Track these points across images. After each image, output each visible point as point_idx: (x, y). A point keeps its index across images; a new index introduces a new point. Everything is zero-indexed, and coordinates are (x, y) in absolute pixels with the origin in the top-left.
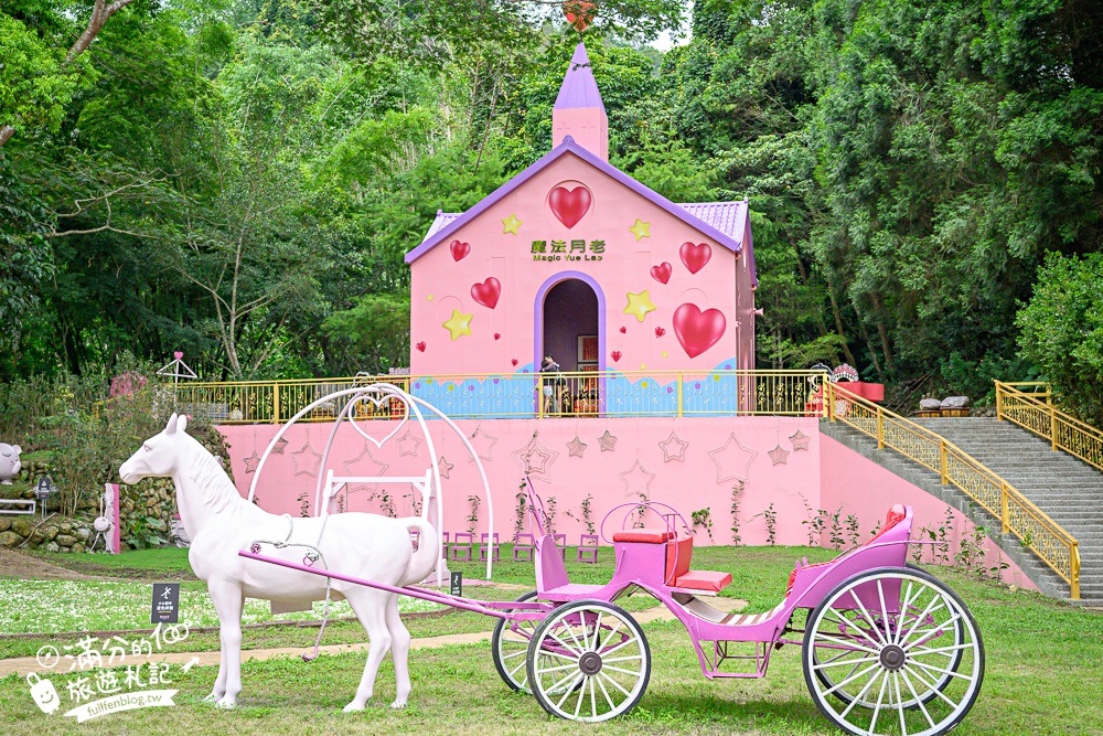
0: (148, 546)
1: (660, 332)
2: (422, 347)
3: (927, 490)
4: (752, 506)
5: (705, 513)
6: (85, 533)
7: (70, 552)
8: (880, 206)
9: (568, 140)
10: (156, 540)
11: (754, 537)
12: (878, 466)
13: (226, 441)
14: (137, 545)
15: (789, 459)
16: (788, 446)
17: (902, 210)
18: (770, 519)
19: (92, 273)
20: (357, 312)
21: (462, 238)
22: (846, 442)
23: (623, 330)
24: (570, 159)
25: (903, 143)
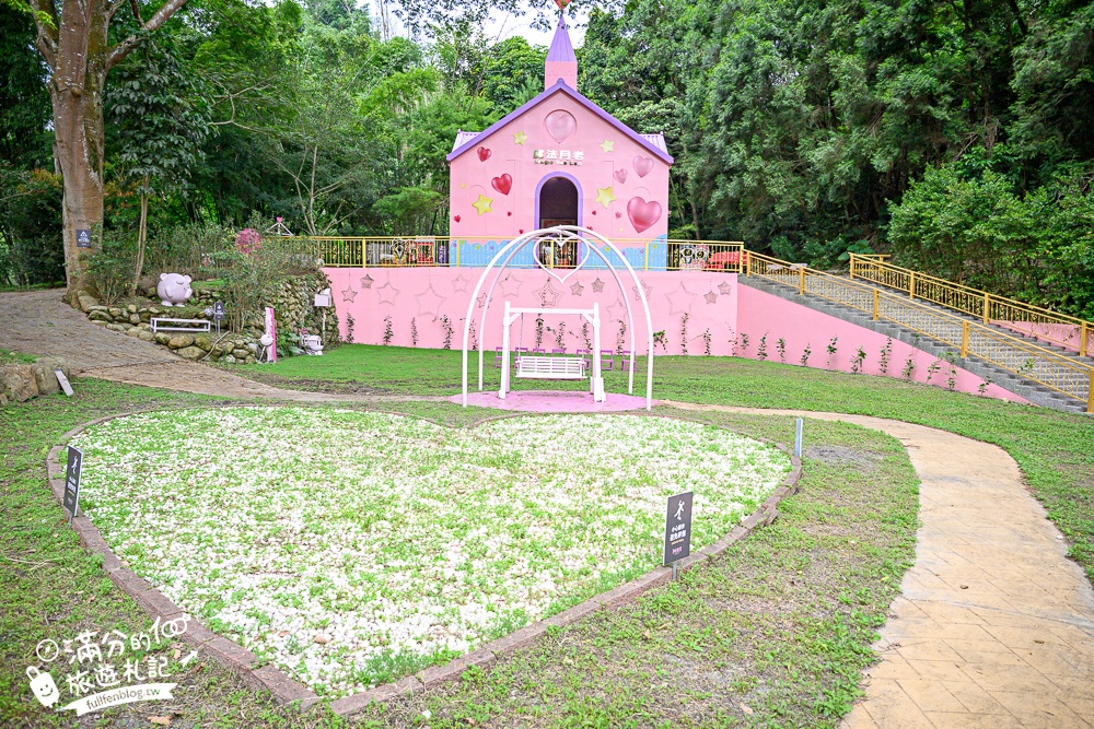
0: (291, 354)
1: (618, 216)
2: (458, 219)
3: (857, 324)
4: (694, 331)
5: (662, 334)
6: (253, 347)
7: (245, 363)
8: (754, 140)
9: (561, 81)
10: (297, 350)
11: (695, 350)
12: (802, 307)
13: (328, 278)
14: (283, 354)
15: (717, 299)
16: (717, 291)
17: (771, 143)
18: (707, 338)
19: (218, 157)
20: (400, 197)
21: (486, 145)
22: (766, 290)
23: (594, 213)
24: (561, 95)
25: (784, 96)
